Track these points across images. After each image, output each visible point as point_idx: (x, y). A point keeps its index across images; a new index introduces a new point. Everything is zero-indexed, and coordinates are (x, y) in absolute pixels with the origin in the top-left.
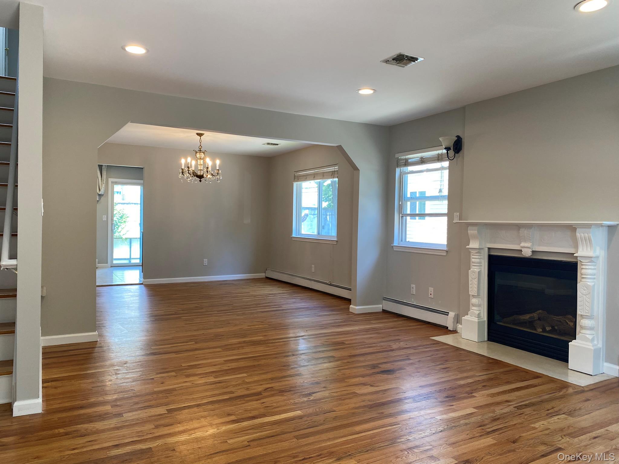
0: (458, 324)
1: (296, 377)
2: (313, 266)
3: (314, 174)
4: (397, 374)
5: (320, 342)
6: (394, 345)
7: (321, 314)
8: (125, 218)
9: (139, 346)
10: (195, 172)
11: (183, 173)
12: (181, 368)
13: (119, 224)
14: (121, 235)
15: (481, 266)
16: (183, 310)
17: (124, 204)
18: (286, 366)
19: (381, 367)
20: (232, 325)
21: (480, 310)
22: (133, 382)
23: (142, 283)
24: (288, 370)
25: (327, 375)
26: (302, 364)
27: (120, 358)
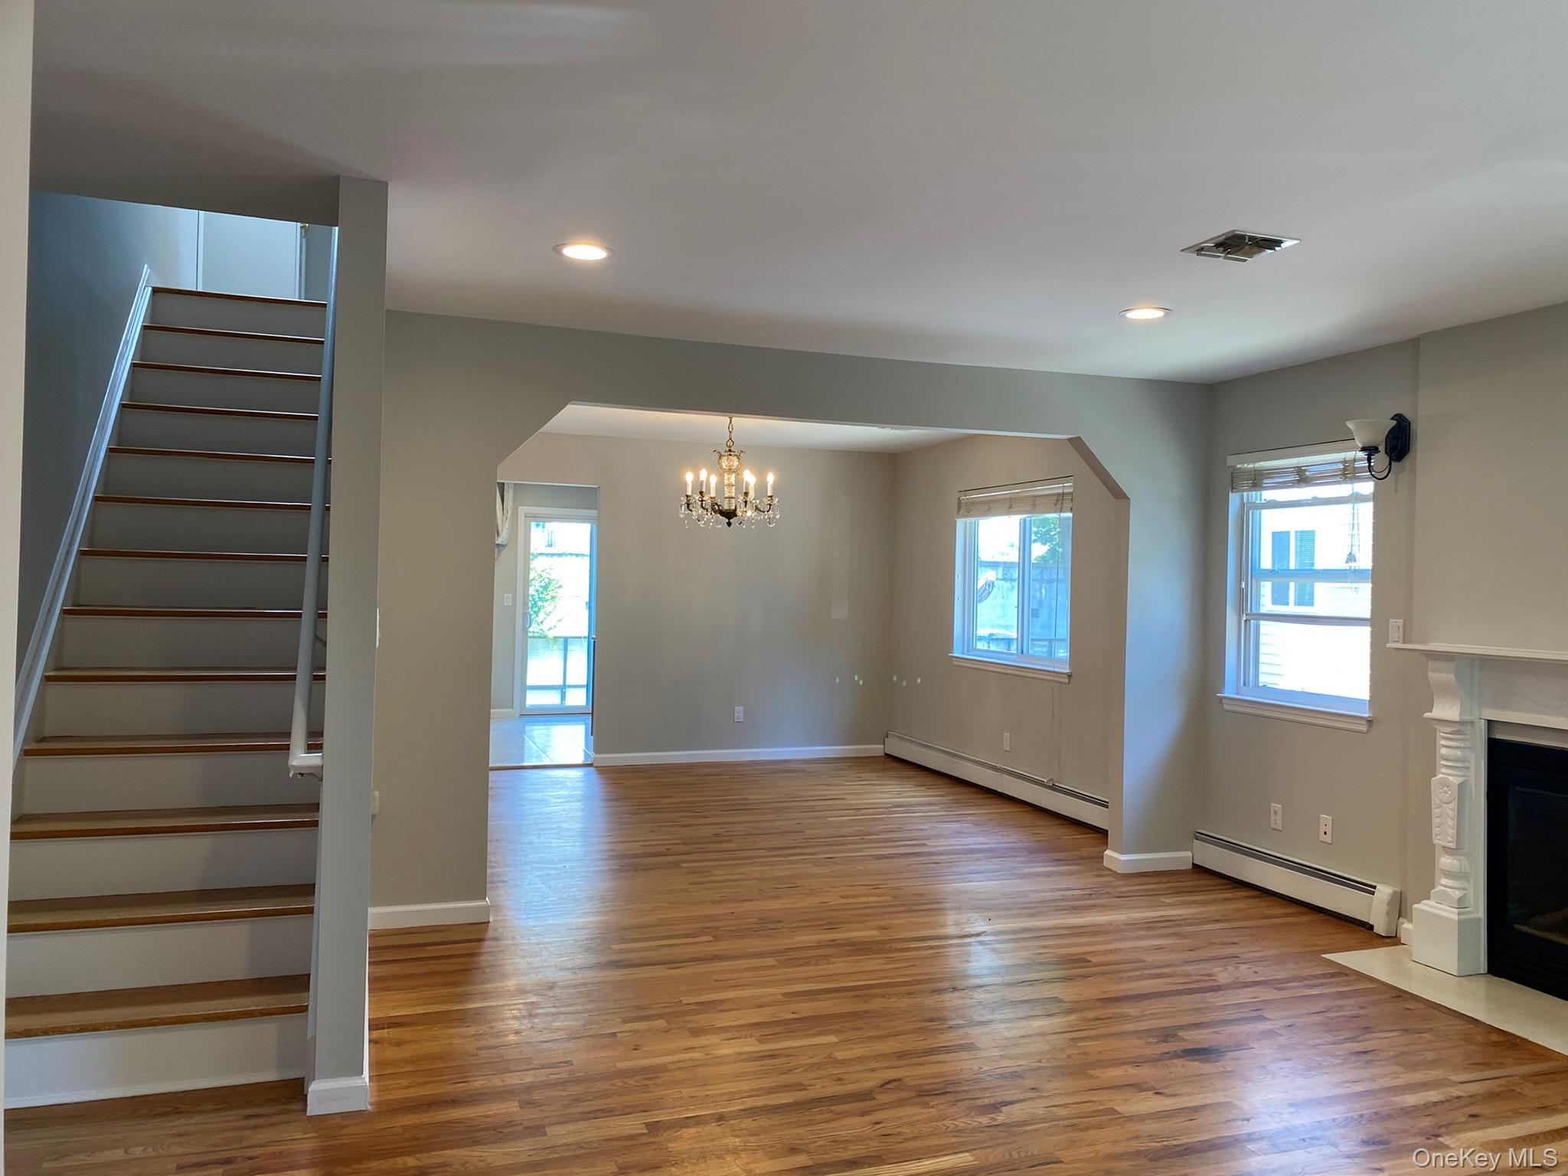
0: (1401, 920)
1: (961, 1053)
2: (1007, 735)
3: (1011, 498)
4: (1228, 1063)
5: (1025, 954)
6: (1222, 971)
7: (1026, 870)
8: (553, 590)
9: (583, 941)
10: (717, 504)
11: (688, 507)
12: (679, 1009)
13: (540, 603)
14: (545, 630)
15: (1468, 768)
16: (685, 844)
17: (553, 555)
18: (936, 1021)
19: (1186, 1038)
20: (802, 892)
21: (1463, 889)
22: (570, 1039)
23: (590, 762)
24: (941, 1031)
25: (1041, 1053)
26: (977, 1018)
27: (540, 972)
